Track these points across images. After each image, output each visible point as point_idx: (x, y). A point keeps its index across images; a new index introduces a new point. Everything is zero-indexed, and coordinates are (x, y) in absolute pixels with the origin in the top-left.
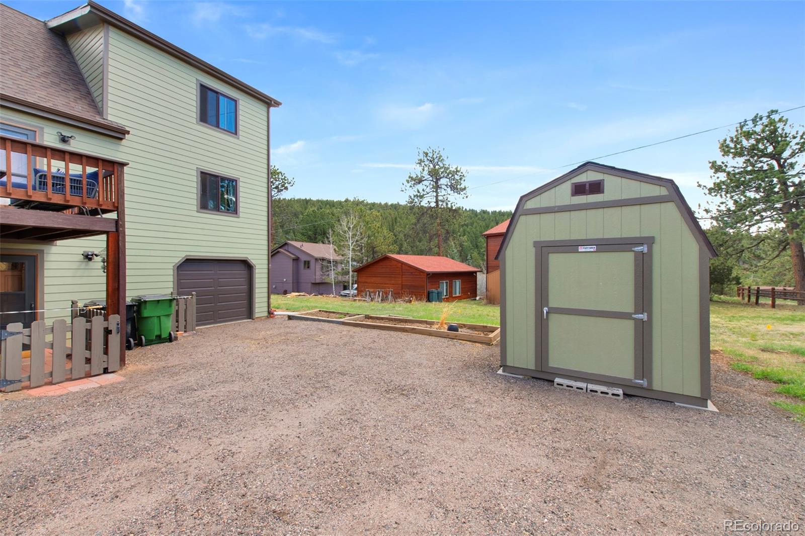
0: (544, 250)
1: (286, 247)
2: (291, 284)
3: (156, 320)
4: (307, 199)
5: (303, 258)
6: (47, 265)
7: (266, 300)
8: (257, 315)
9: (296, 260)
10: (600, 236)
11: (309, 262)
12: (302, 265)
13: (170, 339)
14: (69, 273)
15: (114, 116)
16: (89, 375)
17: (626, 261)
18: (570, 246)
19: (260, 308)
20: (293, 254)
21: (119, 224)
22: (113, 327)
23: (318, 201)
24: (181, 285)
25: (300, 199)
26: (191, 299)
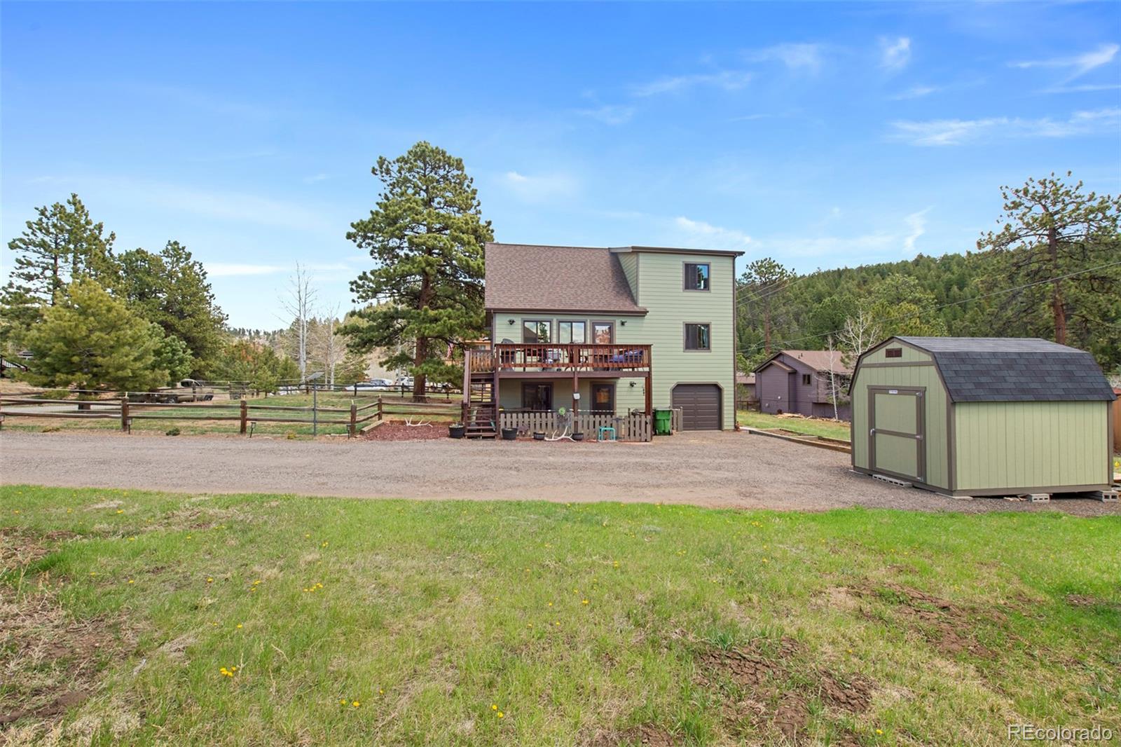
0: (873, 391)
1: (781, 358)
2: (787, 403)
3: (662, 422)
4: (841, 269)
5: (802, 371)
6: (618, 389)
7: (733, 416)
8: (725, 428)
9: (794, 373)
10: (899, 385)
11: (809, 376)
12: (800, 380)
13: (669, 434)
14: (625, 393)
15: (642, 304)
16: (640, 441)
17: (911, 401)
18: (884, 390)
19: (728, 422)
20: (789, 366)
21: (649, 373)
22: (648, 421)
23: (861, 269)
24: (675, 402)
25: (829, 271)
26: (679, 411)
